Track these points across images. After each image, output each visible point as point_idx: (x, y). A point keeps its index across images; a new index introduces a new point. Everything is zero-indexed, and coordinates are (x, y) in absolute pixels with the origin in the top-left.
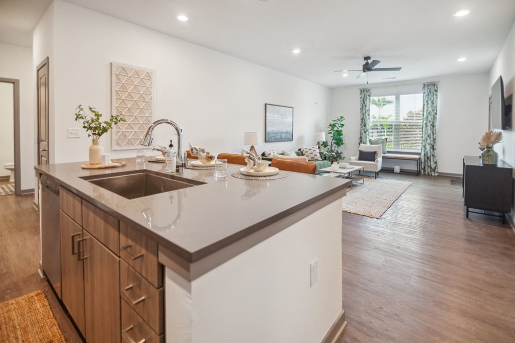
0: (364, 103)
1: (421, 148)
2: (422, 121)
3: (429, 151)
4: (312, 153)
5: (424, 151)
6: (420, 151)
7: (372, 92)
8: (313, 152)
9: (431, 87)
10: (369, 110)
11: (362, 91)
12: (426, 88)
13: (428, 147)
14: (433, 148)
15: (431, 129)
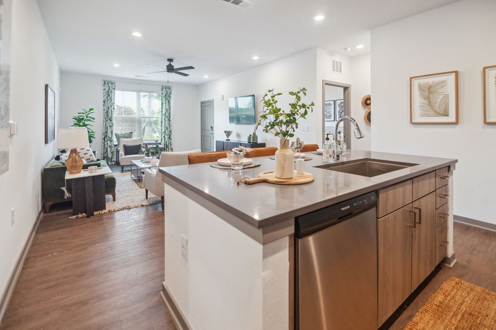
0: (109, 96)
2: (161, 117)
3: (167, 141)
4: (87, 154)
5: (164, 140)
7: (118, 85)
8: (88, 152)
11: (105, 83)
12: (164, 90)
13: (167, 137)
14: (170, 138)
15: (168, 123)
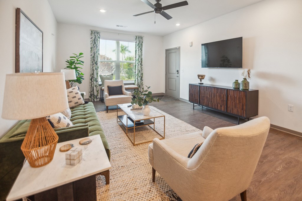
0: (95, 43)
1: (134, 80)
2: (134, 61)
3: (140, 82)
5: (137, 81)
6: (134, 82)
7: (102, 35)
9: (139, 39)
10: (99, 50)
11: (92, 32)
12: (138, 39)
13: (139, 79)
14: (141, 79)
15: (140, 67)
